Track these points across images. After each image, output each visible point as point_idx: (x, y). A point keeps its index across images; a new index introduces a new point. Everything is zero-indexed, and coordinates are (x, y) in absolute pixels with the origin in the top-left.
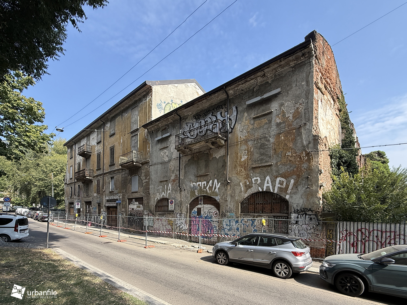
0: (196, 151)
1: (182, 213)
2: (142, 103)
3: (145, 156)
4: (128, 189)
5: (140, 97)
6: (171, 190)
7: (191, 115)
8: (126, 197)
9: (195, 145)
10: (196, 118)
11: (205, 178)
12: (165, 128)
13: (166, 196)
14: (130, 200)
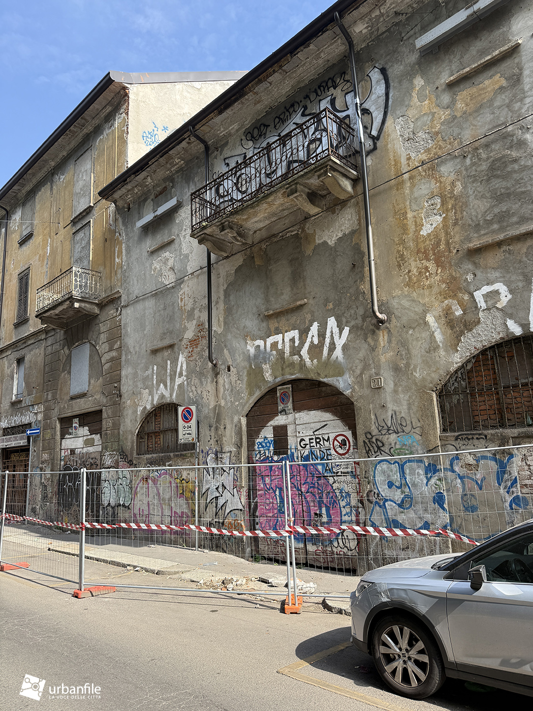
0: (258, 236)
1: (221, 452)
2: (101, 137)
3: (109, 282)
4: (61, 390)
5: (96, 122)
6: (184, 373)
7: (237, 131)
8: (55, 414)
9: (255, 214)
10: (252, 137)
11: (294, 319)
12: (165, 189)
13: (171, 395)
14: (66, 422)
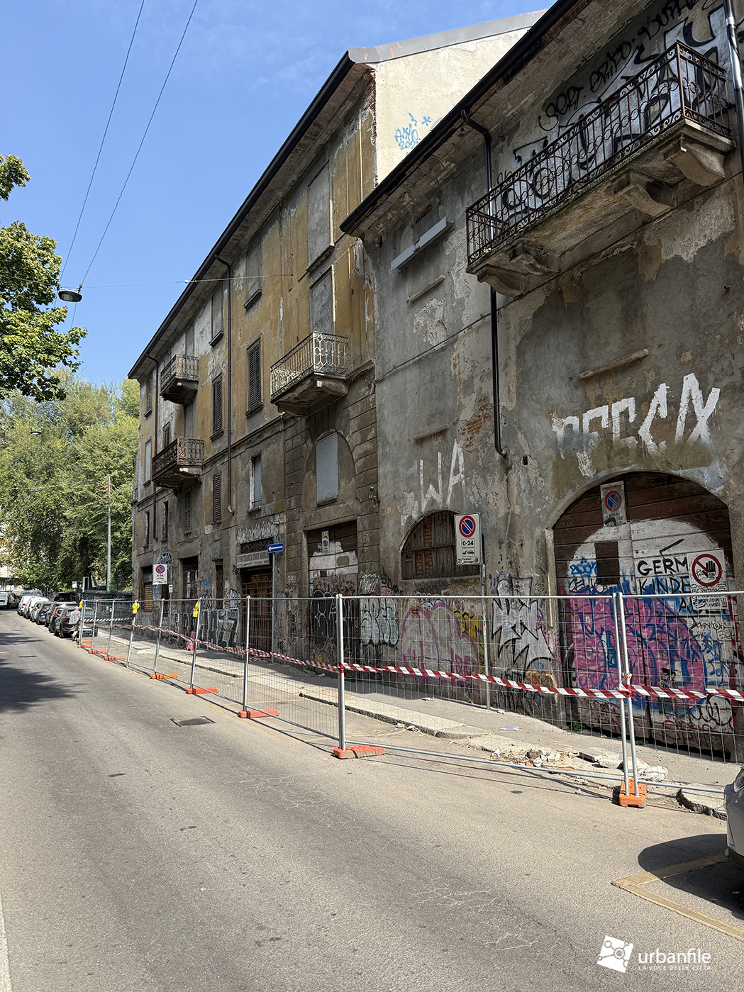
0: (568, 260)
1: (518, 578)
2: (341, 147)
3: (358, 349)
4: (306, 495)
5: (333, 126)
6: (461, 469)
7: (533, 105)
8: (300, 526)
9: (563, 228)
10: (556, 110)
11: (626, 380)
12: (429, 209)
13: (444, 500)
14: (314, 536)
